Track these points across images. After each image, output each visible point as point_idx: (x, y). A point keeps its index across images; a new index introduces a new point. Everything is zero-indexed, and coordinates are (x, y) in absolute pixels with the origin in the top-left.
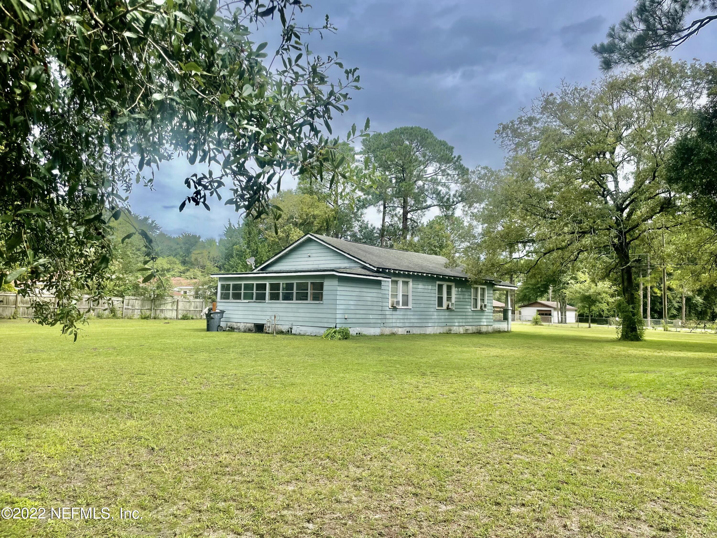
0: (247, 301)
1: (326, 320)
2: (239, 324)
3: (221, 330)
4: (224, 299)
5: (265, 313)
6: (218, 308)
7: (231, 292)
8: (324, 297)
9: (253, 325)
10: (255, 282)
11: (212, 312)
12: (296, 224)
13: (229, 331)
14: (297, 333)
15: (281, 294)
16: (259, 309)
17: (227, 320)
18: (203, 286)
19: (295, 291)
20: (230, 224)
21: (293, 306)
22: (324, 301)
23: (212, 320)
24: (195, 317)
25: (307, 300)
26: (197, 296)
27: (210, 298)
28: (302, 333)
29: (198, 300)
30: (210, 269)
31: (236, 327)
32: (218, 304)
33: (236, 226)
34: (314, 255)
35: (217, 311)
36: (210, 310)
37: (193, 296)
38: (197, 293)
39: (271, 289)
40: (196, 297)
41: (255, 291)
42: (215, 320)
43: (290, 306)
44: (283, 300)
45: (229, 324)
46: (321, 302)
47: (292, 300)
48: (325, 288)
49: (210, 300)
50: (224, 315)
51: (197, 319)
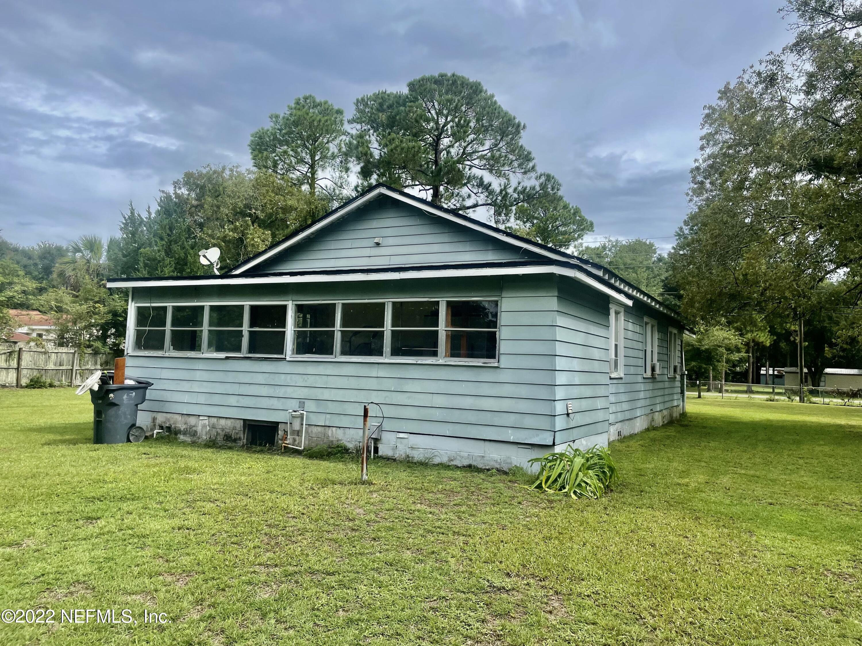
0: (223, 355)
1: (510, 420)
2: (192, 421)
3: (137, 438)
4: (147, 347)
5: (280, 392)
6: (128, 372)
7: (168, 328)
8: (503, 347)
9: (239, 425)
10: (247, 303)
11: (113, 386)
12: (255, 219)
13: (160, 439)
14: (400, 453)
15: (338, 337)
16: (260, 379)
17: (156, 406)
18: (75, 323)
19: (388, 327)
20: (132, 213)
21: (382, 372)
22: (504, 361)
23: (112, 411)
24: (57, 383)
25: (435, 354)
26: (61, 342)
27: (89, 346)
28: (418, 456)
29: (64, 350)
30: (89, 291)
31: (182, 427)
32: (129, 362)
33: (144, 216)
34: (391, 241)
35: (129, 382)
36: (104, 381)
37: (54, 341)
38: (61, 337)
39: (301, 322)
40: (61, 345)
41: (246, 328)
42: (123, 409)
43: (374, 372)
44: (344, 353)
45: (160, 418)
46: (492, 362)
47: (380, 353)
48: (504, 319)
49: (89, 351)
50: (149, 394)
51: (61, 386)
